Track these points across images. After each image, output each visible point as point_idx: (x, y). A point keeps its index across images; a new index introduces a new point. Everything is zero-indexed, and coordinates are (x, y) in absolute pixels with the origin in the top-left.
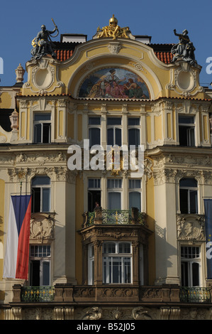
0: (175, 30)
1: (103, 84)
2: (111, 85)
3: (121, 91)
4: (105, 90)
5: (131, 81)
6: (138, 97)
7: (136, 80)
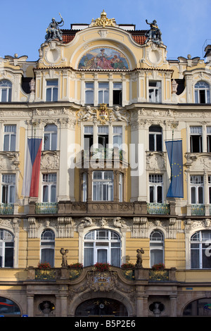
0: (146, 21)
1: (95, 59)
2: (102, 60)
3: (109, 65)
4: (97, 64)
5: (116, 57)
6: (120, 68)
7: (119, 57)
